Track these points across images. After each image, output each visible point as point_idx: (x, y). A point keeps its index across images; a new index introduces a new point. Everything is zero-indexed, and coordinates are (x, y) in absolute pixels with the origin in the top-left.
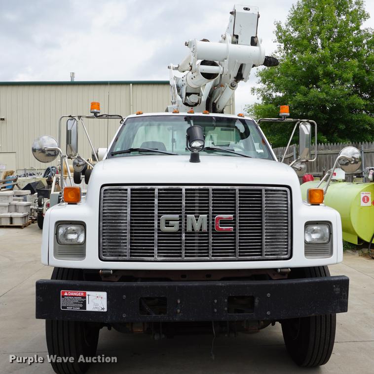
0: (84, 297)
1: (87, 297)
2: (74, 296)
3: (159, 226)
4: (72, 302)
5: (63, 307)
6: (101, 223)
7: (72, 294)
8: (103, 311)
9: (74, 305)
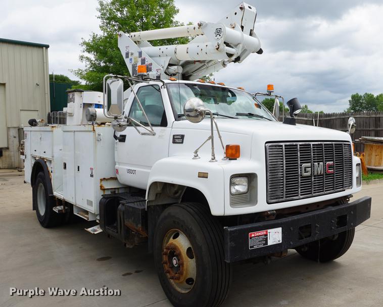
0: (266, 235)
1: (268, 234)
2: (259, 236)
3: (301, 173)
4: (257, 241)
5: (251, 247)
6: (269, 174)
7: (258, 234)
8: (279, 243)
9: (259, 243)
